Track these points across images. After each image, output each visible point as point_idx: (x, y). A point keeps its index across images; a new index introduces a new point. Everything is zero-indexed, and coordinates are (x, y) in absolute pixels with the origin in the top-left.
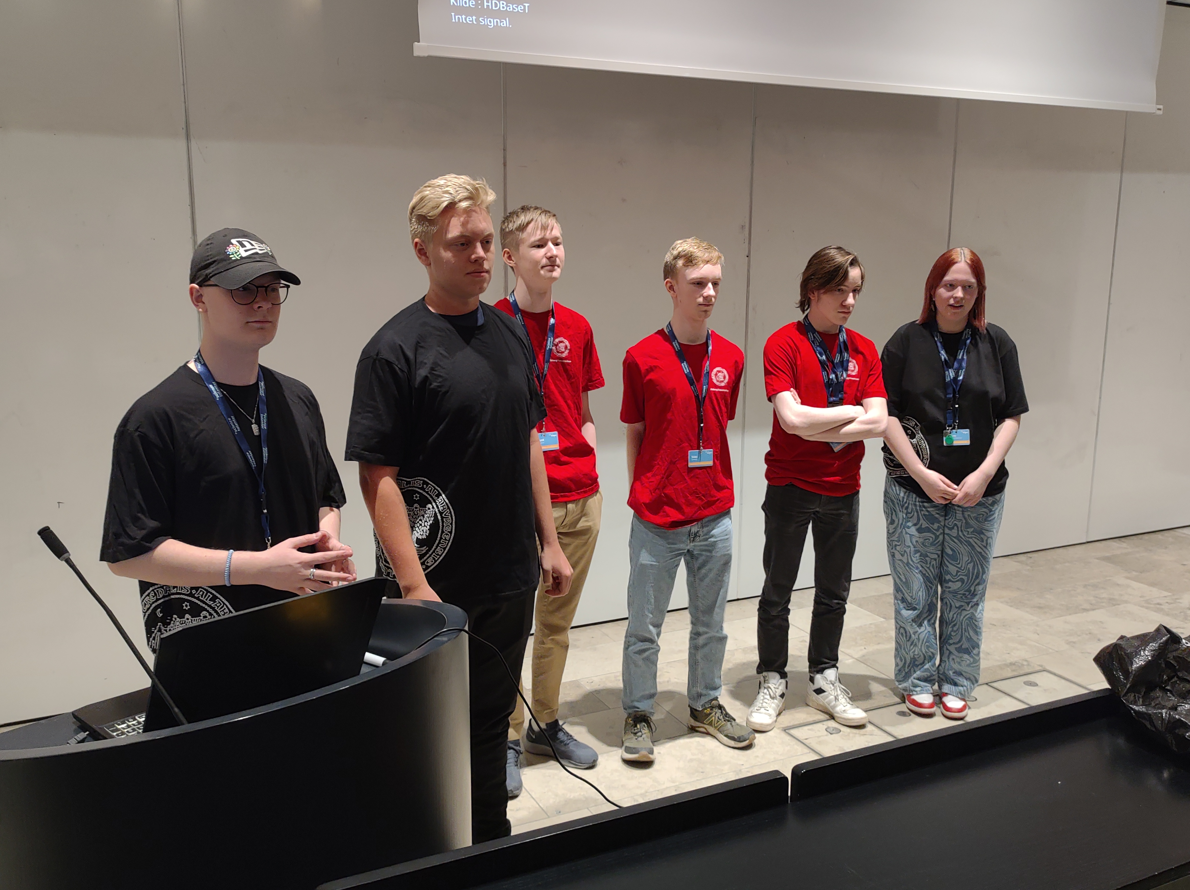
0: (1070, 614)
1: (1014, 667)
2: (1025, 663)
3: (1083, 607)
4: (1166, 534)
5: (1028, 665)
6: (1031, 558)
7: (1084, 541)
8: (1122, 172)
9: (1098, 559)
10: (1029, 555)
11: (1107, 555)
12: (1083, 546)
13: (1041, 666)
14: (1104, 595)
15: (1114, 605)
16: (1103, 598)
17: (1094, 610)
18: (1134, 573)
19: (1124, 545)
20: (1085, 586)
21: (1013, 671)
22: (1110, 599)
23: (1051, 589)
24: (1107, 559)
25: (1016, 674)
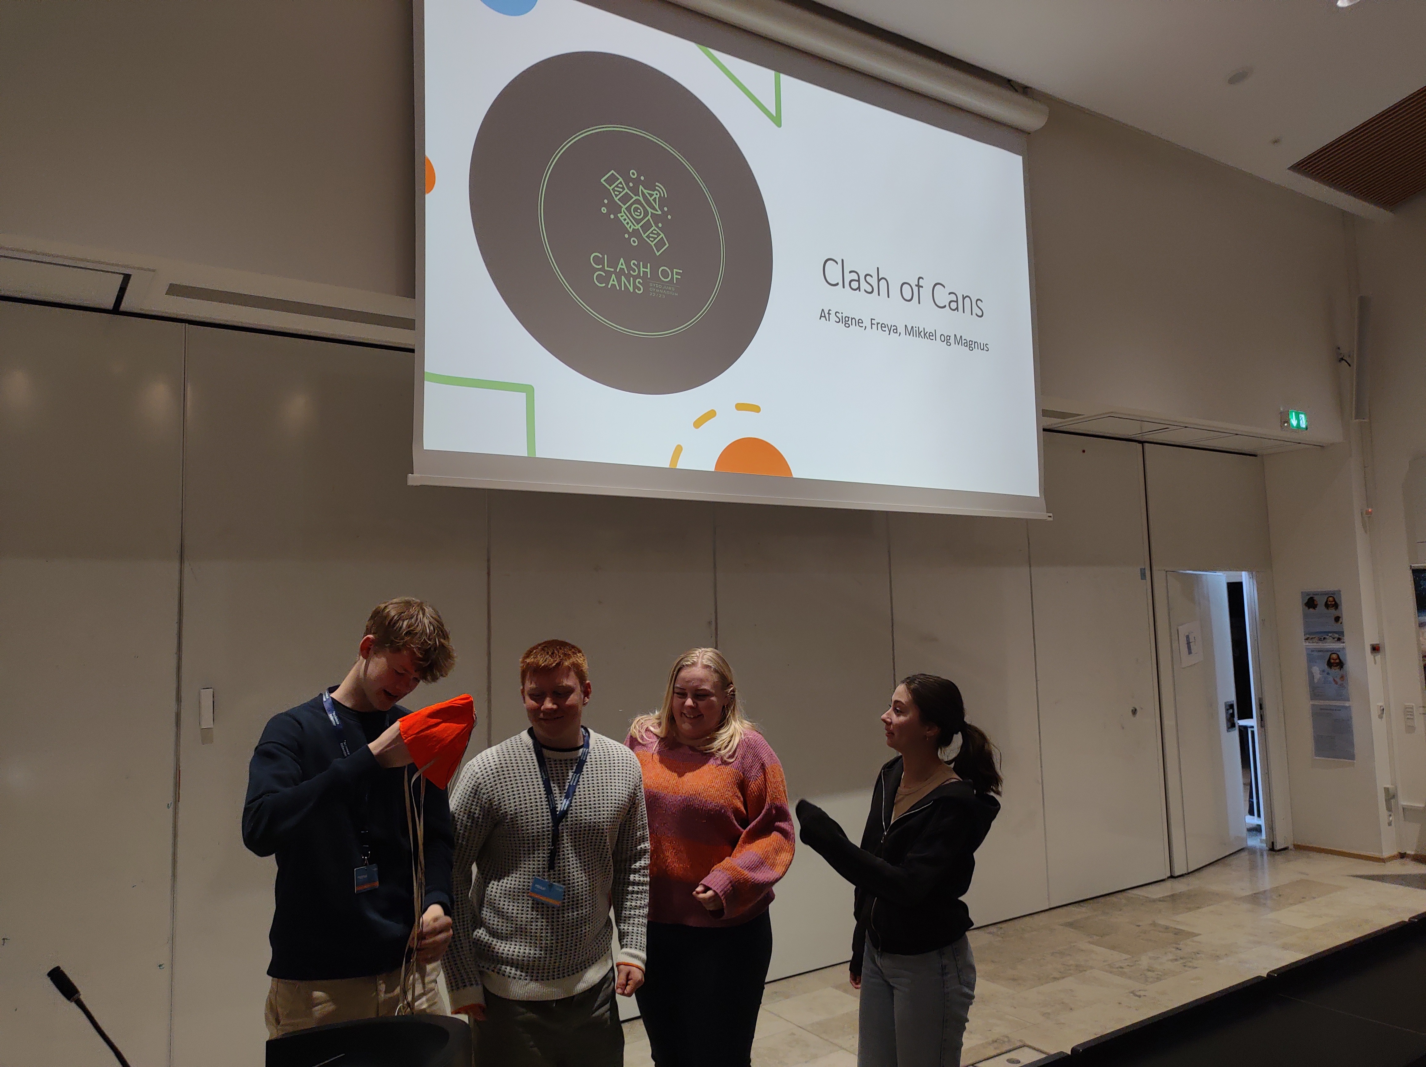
0: (1042, 985)
1: (996, 1045)
2: (1006, 1040)
3: (1052, 976)
4: (1119, 895)
5: (1009, 1041)
6: (1001, 928)
7: (1047, 908)
8: (1030, 567)
9: (1062, 925)
10: (999, 925)
11: (1069, 920)
12: (1046, 913)
13: (1020, 1041)
14: (1071, 962)
15: (1081, 971)
16: (1071, 965)
17: (1063, 978)
18: (1095, 937)
19: (1084, 909)
20: (1053, 954)
21: (995, 1048)
22: (1077, 966)
23: (1022, 959)
24: (1070, 925)
25: (998, 1052)
